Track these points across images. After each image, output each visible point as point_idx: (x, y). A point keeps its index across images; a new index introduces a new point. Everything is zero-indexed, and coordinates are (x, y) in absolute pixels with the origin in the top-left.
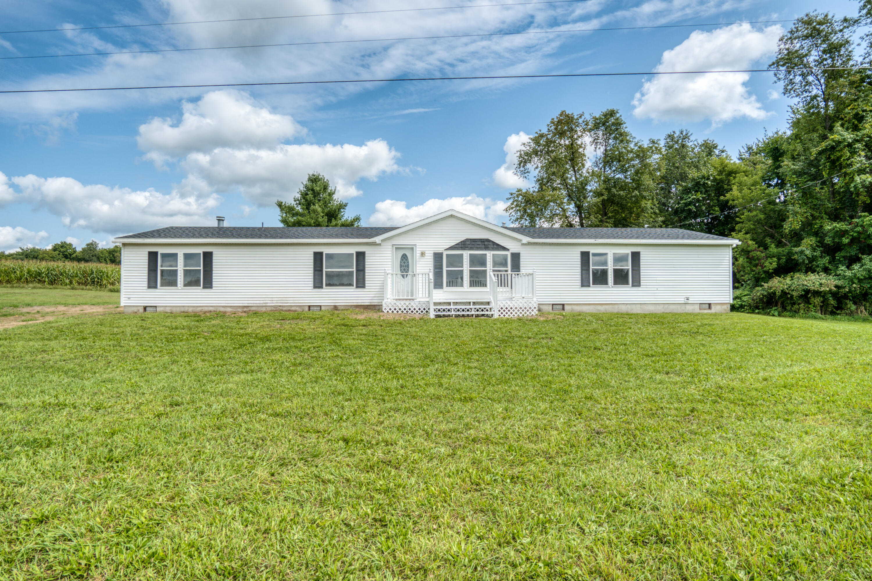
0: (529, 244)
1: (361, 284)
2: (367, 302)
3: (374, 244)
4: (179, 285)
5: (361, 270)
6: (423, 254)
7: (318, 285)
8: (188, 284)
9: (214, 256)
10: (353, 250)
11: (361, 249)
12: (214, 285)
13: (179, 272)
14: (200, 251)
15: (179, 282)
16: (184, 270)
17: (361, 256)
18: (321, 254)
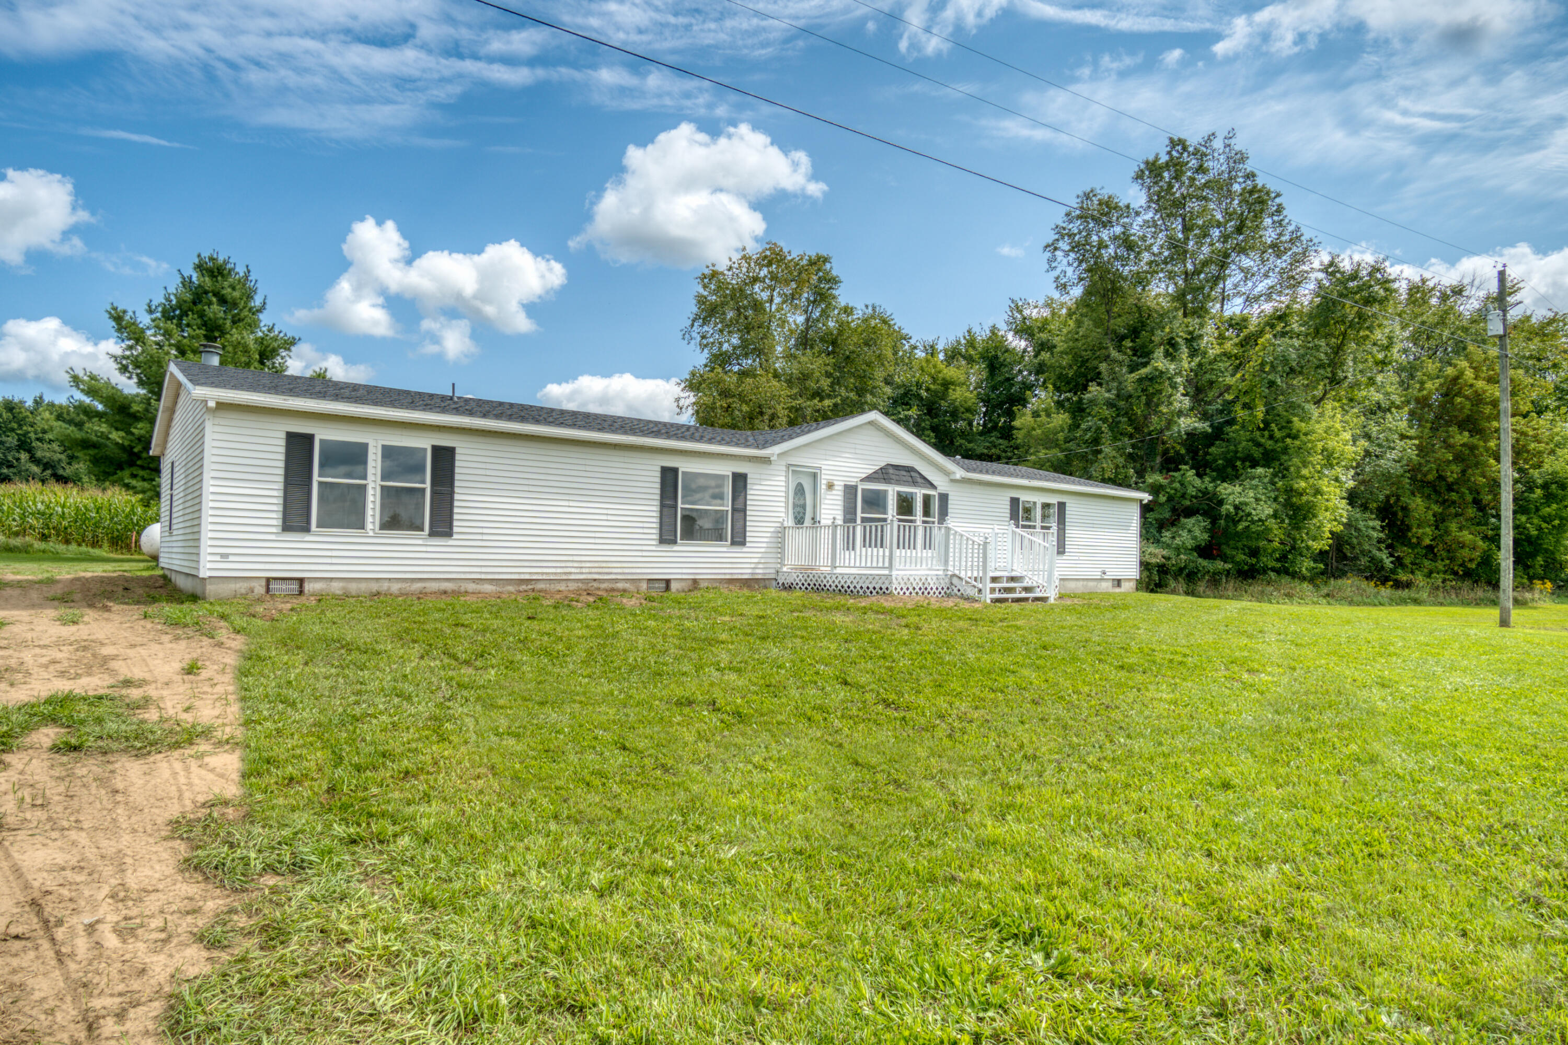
0: (964, 481)
1: (739, 539)
2: (745, 572)
3: (766, 461)
4: (369, 526)
5: (740, 510)
6: (830, 486)
7: (666, 538)
8: (392, 522)
9: (457, 457)
10: (725, 469)
11: (741, 468)
12: (455, 529)
13: (370, 492)
14: (424, 443)
15: (369, 519)
16: (382, 487)
17: (740, 481)
18: (675, 471)
